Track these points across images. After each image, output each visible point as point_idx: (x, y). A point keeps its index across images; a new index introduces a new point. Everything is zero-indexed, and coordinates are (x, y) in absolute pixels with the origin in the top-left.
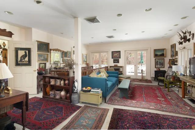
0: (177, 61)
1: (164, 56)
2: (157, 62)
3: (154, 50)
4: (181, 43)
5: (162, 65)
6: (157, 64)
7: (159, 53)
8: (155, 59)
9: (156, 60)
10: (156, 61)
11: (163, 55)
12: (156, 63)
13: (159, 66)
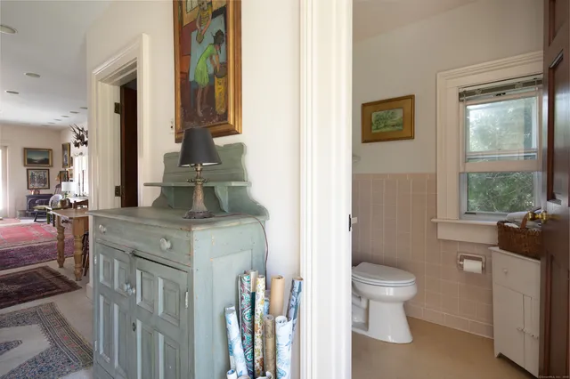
0: (72, 175)
1: (48, 163)
2: (33, 175)
3: (25, 149)
4: (77, 145)
5: (45, 183)
6: (34, 182)
7: (37, 158)
8: (28, 170)
9: (30, 172)
10: (30, 175)
11: (46, 162)
12: (30, 179)
13: (36, 186)
